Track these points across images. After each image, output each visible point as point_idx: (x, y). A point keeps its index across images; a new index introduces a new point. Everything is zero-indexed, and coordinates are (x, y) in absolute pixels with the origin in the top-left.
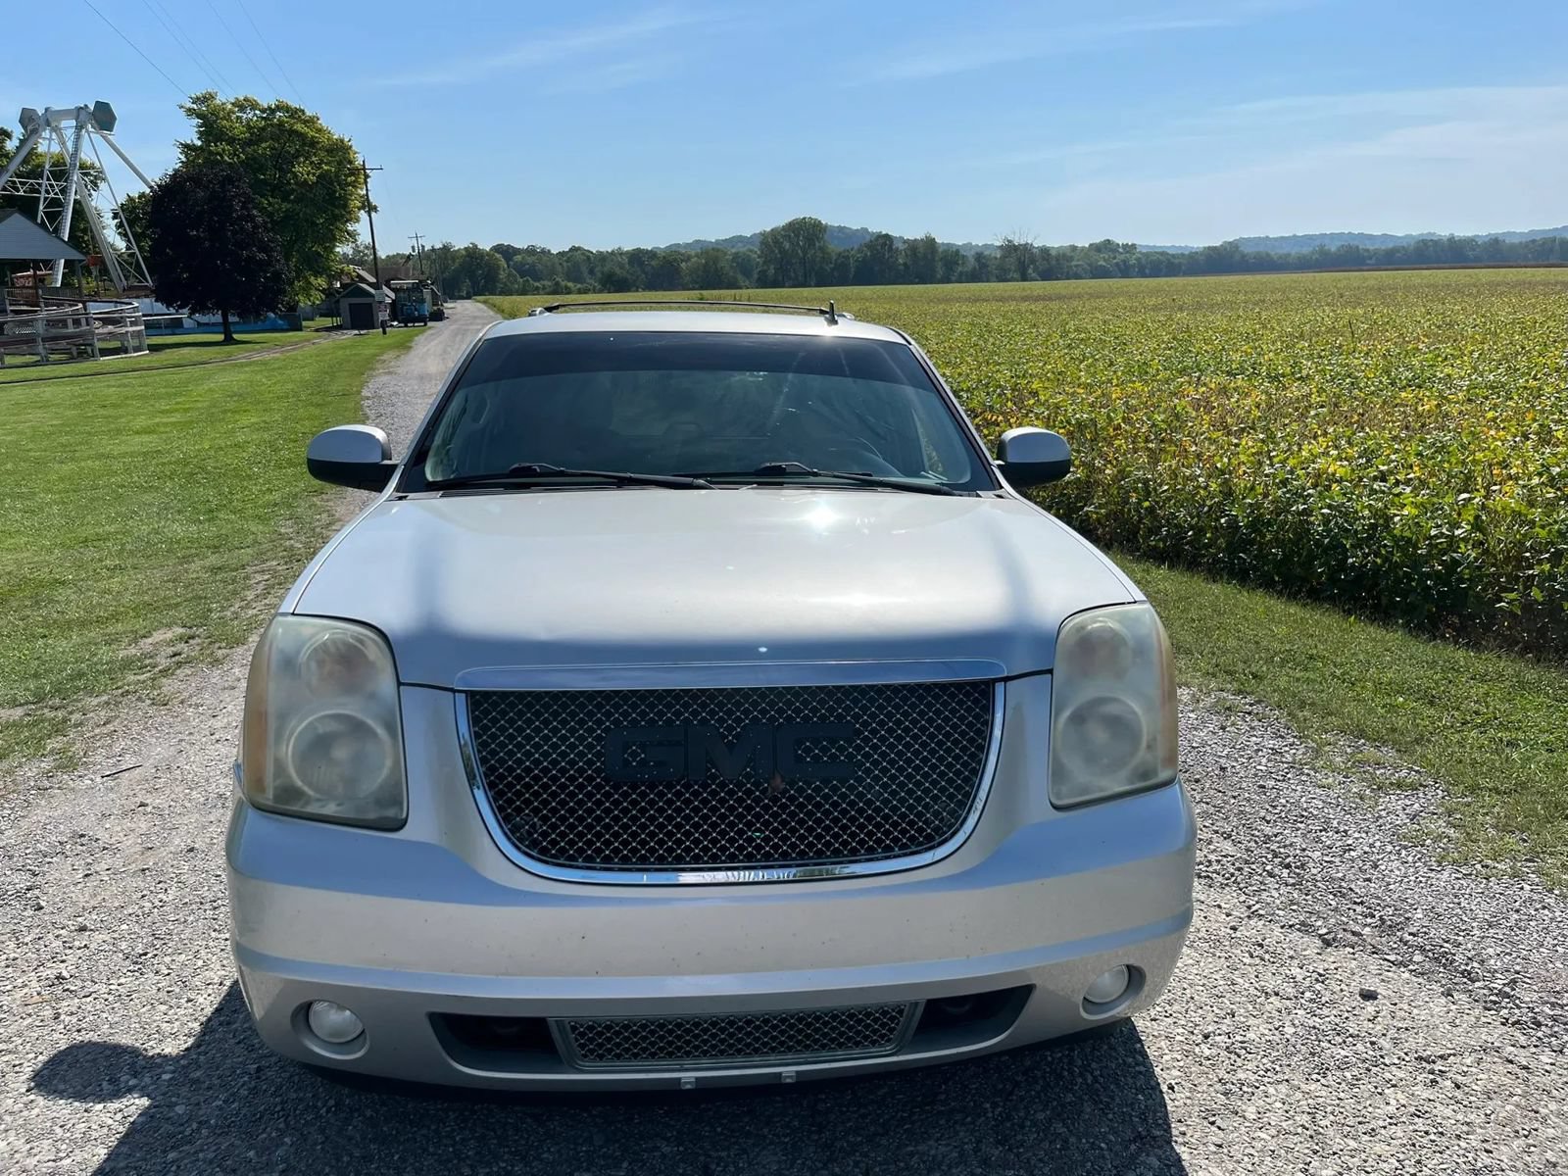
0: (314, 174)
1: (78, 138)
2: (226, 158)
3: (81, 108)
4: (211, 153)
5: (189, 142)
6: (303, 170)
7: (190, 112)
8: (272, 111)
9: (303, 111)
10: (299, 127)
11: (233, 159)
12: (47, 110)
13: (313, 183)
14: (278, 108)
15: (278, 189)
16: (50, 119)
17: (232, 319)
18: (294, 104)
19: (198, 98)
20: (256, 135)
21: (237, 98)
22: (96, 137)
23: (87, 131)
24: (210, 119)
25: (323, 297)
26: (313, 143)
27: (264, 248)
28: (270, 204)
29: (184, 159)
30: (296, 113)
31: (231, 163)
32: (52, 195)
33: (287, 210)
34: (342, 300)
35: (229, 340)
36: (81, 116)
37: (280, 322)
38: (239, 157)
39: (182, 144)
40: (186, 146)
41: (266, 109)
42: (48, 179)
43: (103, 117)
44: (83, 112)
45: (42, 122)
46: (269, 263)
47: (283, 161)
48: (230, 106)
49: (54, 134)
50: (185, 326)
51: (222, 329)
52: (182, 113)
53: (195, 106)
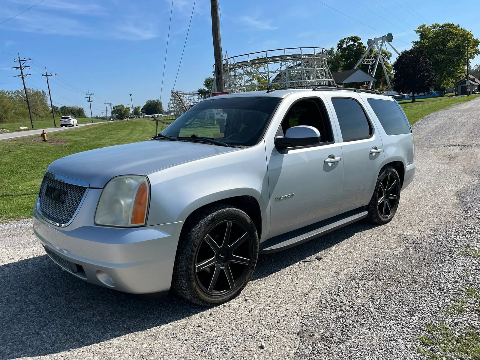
0: (454, 45)
1: (382, 45)
2: (426, 44)
3: (384, 36)
4: (421, 43)
5: (416, 41)
6: (451, 44)
7: (417, 32)
8: (443, 26)
9: (454, 25)
10: (452, 30)
11: (428, 44)
12: (374, 39)
13: (453, 48)
14: (445, 25)
15: (442, 52)
16: (375, 41)
17: (416, 95)
18: (450, 23)
19: (420, 27)
20: (437, 35)
21: (433, 25)
22: (387, 44)
23: (385, 43)
24: (423, 32)
25: (453, 85)
26: (456, 34)
27: (428, 71)
28: (438, 56)
29: (414, 47)
30: (451, 26)
31: (427, 46)
32: (373, 63)
33: (444, 58)
34: (458, 85)
35: (414, 101)
36: (383, 39)
37: (436, 94)
38: (430, 43)
39: (414, 42)
40: (415, 42)
41: (441, 26)
42: (373, 59)
43: (389, 38)
44: (384, 37)
45: (373, 42)
46: (429, 76)
47: (444, 42)
48: (430, 27)
49: (376, 45)
50: (406, 98)
51: (412, 98)
52: (415, 32)
53: (419, 30)
